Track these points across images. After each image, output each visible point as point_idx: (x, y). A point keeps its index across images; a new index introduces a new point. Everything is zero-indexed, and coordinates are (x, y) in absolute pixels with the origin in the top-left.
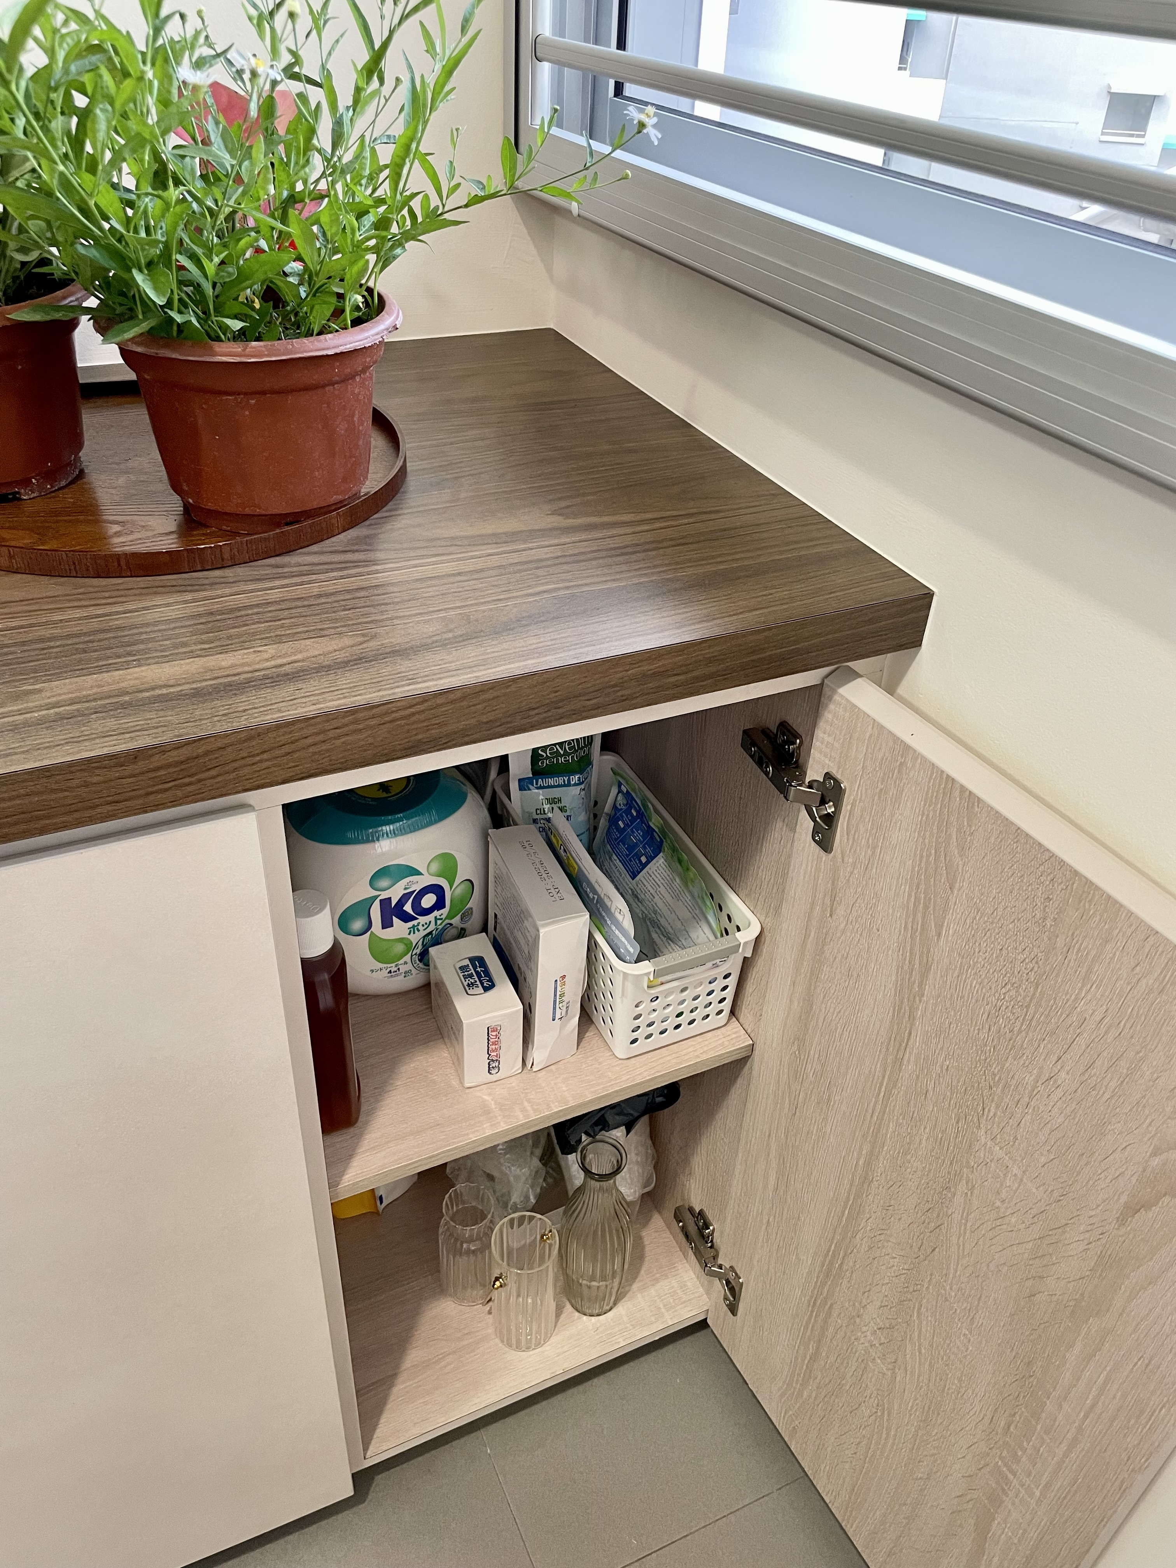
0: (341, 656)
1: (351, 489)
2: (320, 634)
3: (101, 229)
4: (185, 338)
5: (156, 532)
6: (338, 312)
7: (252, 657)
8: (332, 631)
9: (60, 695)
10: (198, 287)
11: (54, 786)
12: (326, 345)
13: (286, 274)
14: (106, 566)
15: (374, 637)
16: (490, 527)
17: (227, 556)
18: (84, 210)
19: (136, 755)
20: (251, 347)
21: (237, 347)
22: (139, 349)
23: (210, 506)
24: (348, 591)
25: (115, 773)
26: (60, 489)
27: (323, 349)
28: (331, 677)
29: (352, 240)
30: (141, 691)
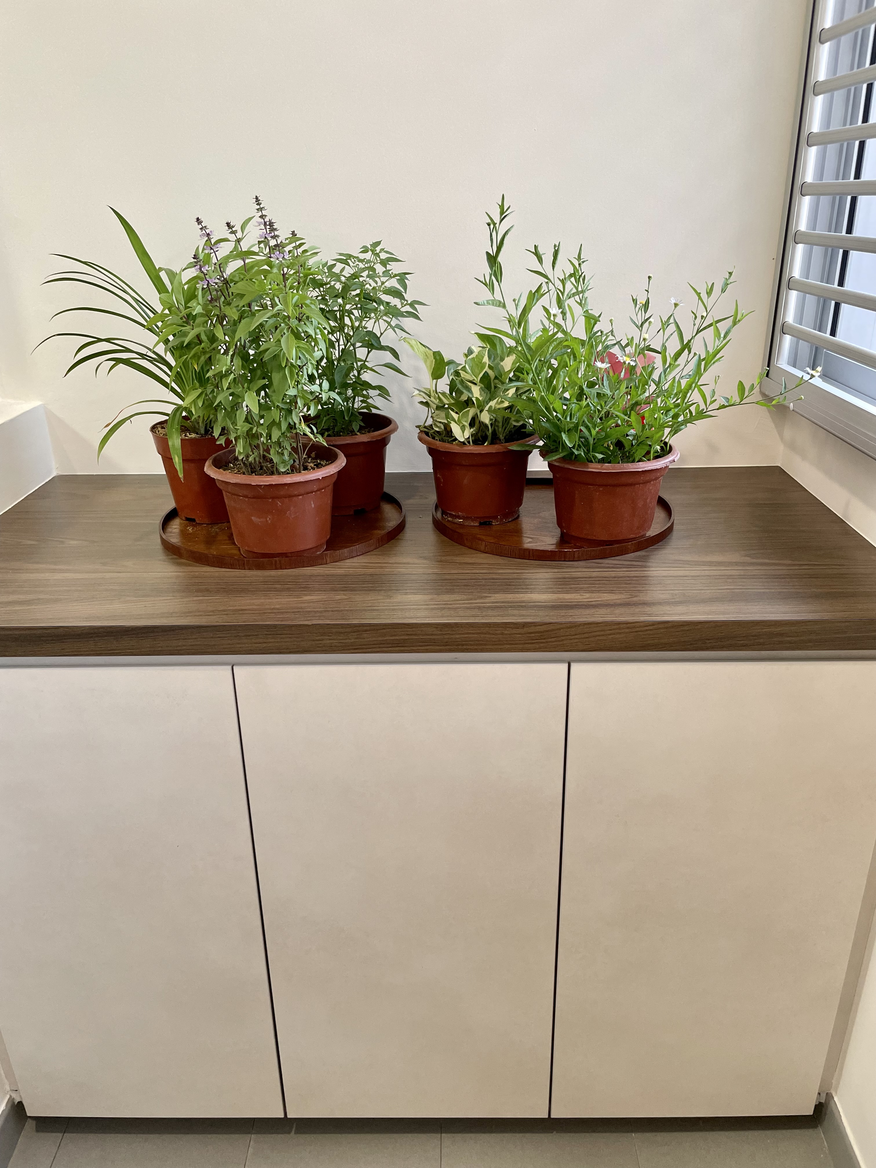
0: (619, 602)
1: (640, 533)
2: (611, 592)
3: (552, 415)
4: (577, 461)
5: (546, 544)
6: (648, 453)
7: (579, 597)
8: (617, 592)
9: (498, 599)
10: (587, 439)
11: (491, 632)
12: (639, 467)
13: (627, 435)
14: (524, 554)
15: (636, 596)
16: (708, 558)
17: (576, 556)
18: (547, 408)
19: (525, 625)
20: (605, 466)
21: (599, 466)
22: (557, 464)
23: (573, 534)
24: (629, 577)
25: (514, 631)
26: (509, 522)
27: (637, 468)
28: (612, 609)
29: (659, 423)
30: (530, 603)
